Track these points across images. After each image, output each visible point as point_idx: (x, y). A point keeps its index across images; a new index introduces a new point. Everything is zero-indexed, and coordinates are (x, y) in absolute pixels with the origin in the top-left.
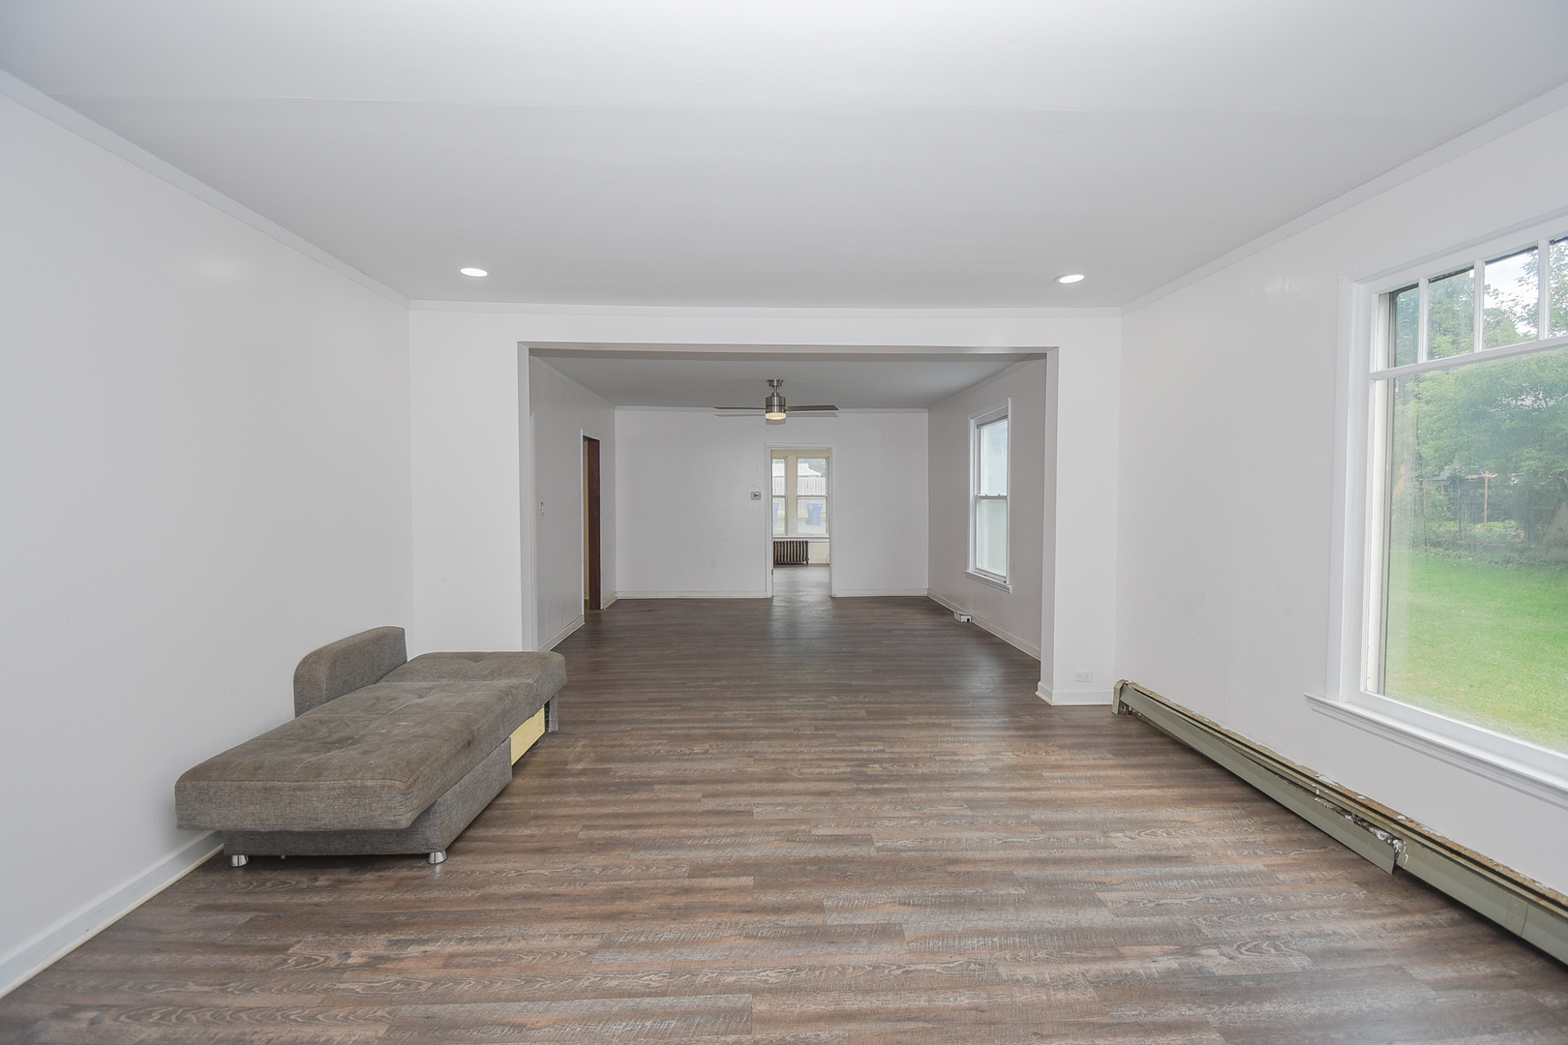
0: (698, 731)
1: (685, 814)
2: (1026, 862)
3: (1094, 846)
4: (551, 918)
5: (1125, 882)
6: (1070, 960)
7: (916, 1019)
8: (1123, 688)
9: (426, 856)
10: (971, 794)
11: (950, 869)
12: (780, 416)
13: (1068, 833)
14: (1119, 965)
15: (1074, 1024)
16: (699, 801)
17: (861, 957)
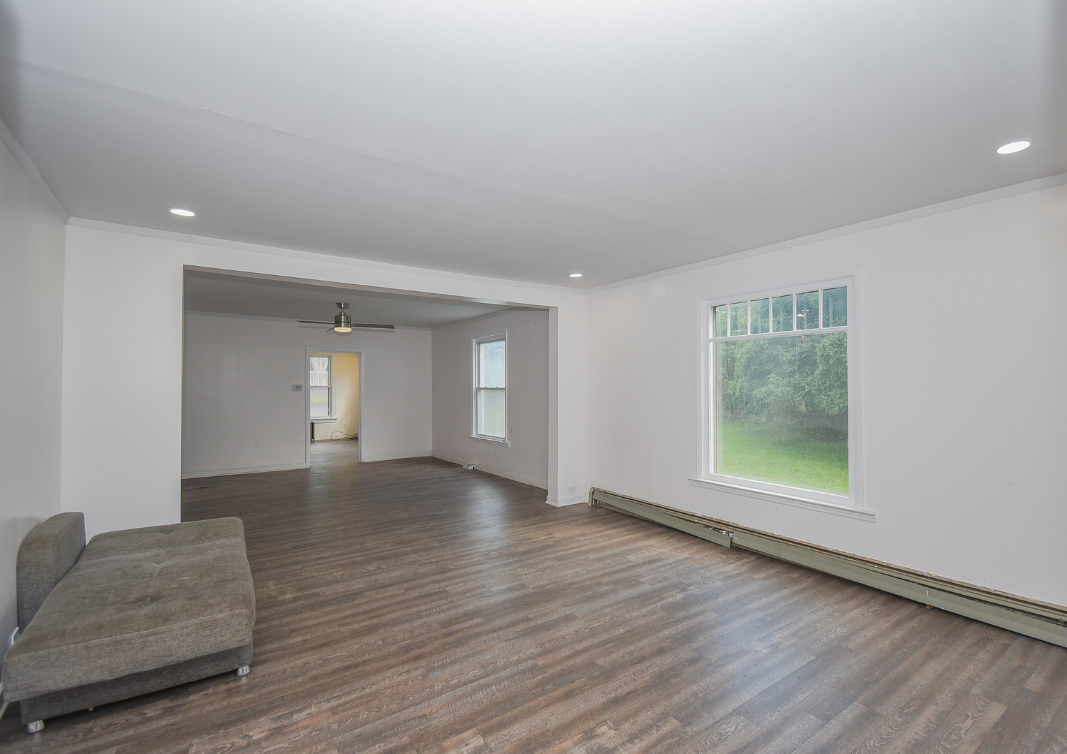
0: (358, 558)
1: (404, 601)
2: (603, 576)
3: (624, 563)
4: (378, 671)
5: (645, 573)
6: (648, 605)
7: (609, 642)
8: (594, 491)
9: (235, 671)
10: (554, 555)
11: (573, 587)
12: (348, 330)
13: (610, 560)
14: (665, 601)
15: (666, 624)
16: (405, 593)
17: (568, 630)
